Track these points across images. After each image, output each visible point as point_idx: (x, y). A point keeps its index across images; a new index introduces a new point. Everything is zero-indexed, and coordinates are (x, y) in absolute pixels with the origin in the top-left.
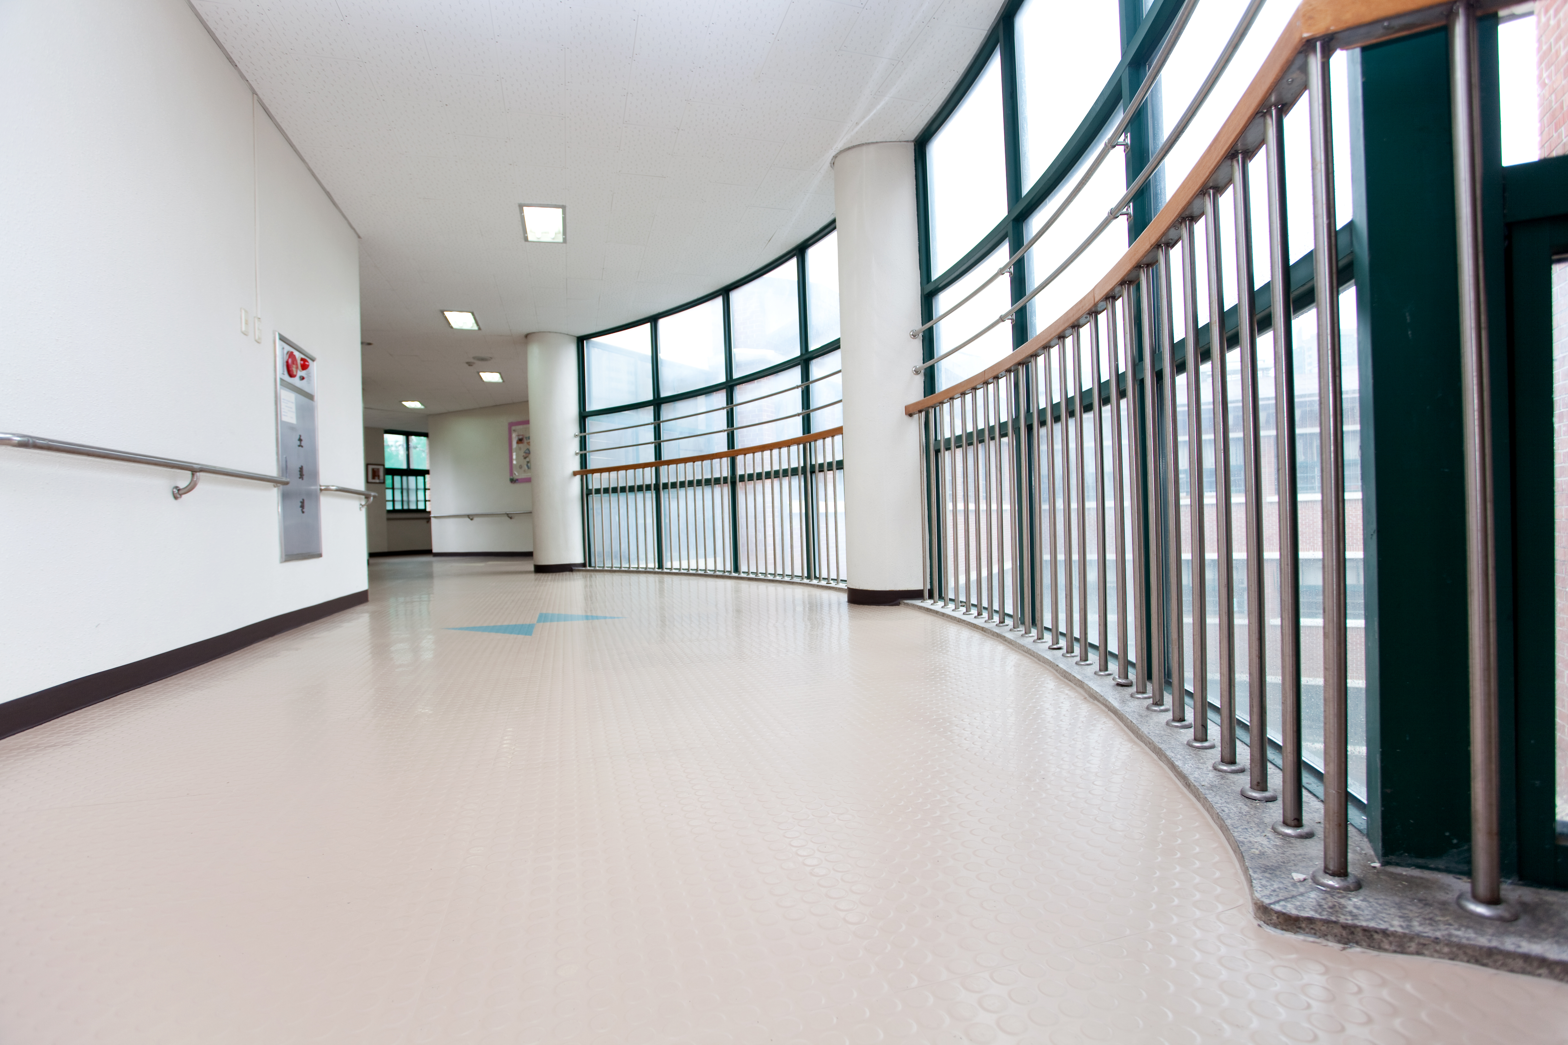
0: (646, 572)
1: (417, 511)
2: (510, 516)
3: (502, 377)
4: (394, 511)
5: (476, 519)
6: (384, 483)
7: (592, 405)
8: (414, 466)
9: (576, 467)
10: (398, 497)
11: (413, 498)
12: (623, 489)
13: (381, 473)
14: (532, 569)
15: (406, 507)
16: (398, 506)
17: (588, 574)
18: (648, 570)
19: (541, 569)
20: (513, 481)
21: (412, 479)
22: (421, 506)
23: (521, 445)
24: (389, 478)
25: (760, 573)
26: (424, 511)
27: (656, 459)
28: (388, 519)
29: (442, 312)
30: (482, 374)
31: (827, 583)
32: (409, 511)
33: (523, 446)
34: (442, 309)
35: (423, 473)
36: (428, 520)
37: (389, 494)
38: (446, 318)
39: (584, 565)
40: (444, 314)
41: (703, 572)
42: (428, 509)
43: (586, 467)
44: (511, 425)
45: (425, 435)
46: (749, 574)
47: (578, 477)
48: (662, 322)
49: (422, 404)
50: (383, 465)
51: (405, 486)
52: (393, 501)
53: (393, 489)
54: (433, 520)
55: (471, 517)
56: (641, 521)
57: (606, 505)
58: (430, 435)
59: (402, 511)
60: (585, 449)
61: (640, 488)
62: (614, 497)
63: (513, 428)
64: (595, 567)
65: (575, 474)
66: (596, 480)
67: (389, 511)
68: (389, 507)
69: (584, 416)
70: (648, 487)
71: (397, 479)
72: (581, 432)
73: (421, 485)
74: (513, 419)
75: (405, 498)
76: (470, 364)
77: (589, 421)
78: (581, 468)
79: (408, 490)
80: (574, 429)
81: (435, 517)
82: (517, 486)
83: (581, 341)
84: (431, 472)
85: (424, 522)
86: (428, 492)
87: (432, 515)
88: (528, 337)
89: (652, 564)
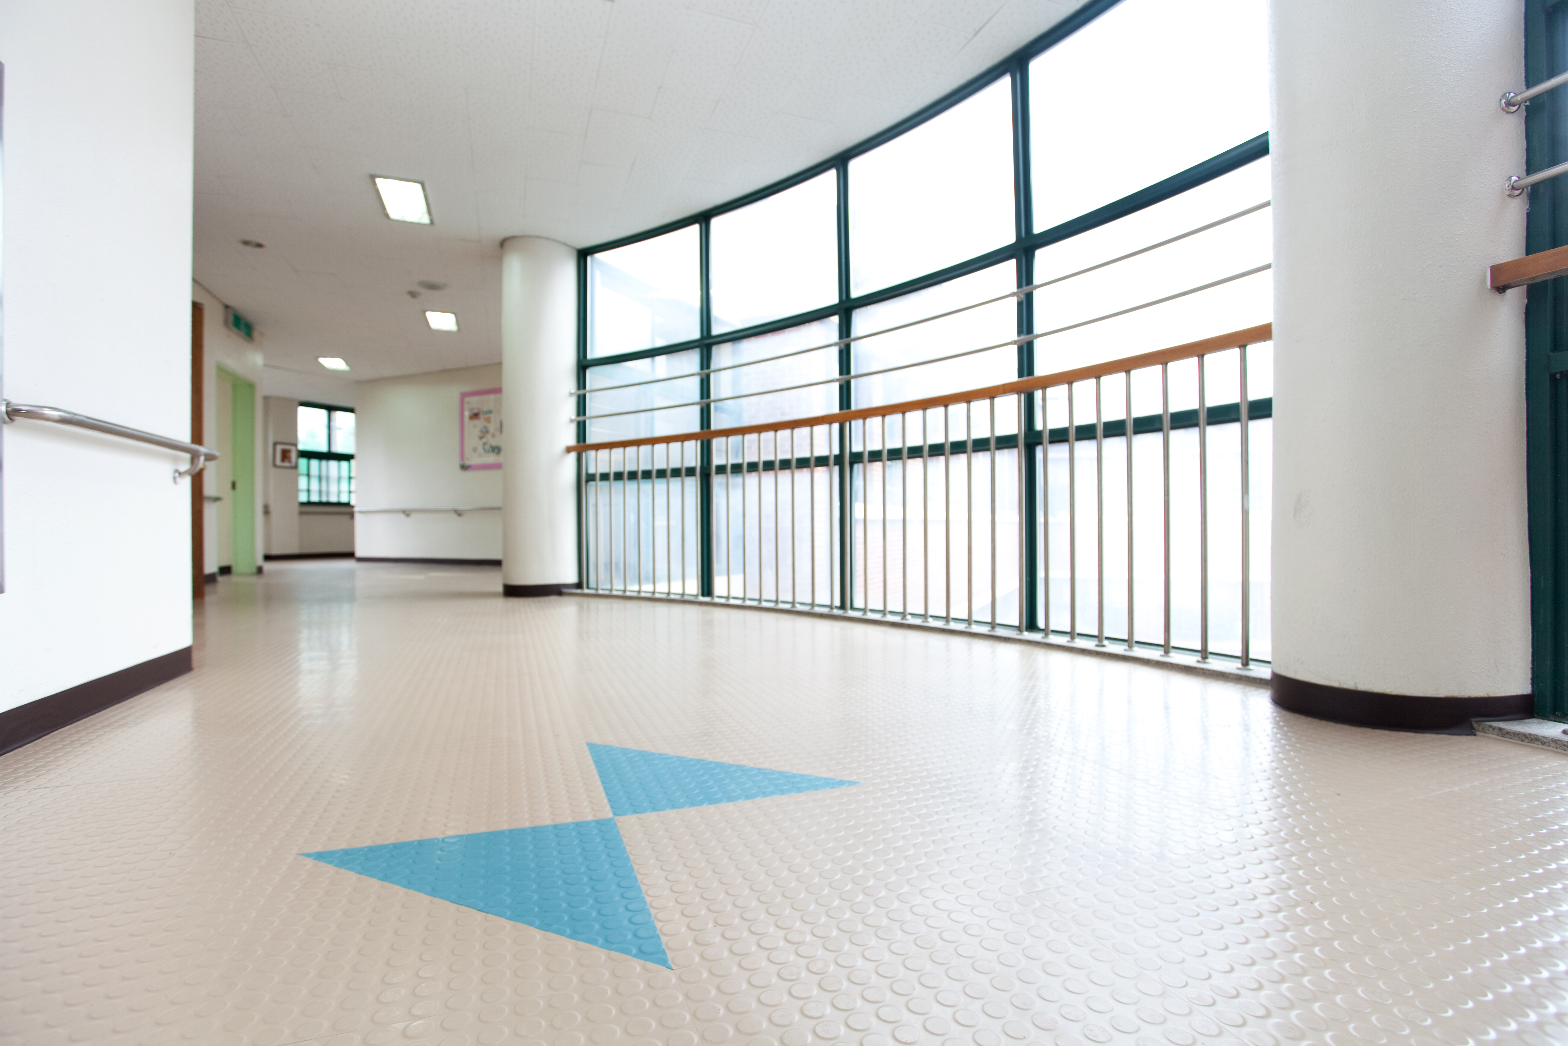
0: (683, 601)
1: (339, 504)
2: (459, 513)
3: (458, 323)
4: (309, 503)
5: (414, 516)
6: (296, 467)
7: (593, 353)
8: (338, 448)
9: (571, 439)
10: (314, 485)
11: (333, 488)
12: (647, 475)
13: (294, 455)
14: (500, 589)
15: (324, 499)
16: (315, 498)
17: (585, 600)
18: (686, 598)
19: (513, 591)
20: (464, 467)
21: (333, 464)
22: (344, 499)
23: (476, 422)
24: (303, 462)
25: (910, 614)
26: (348, 505)
27: (702, 427)
28: (301, 513)
29: (373, 178)
30: (429, 314)
31: (1097, 646)
32: (328, 504)
33: (479, 423)
34: (373, 172)
35: (348, 458)
36: (352, 515)
37: (302, 483)
38: (377, 192)
39: (579, 585)
40: (375, 184)
41: (788, 606)
42: (353, 503)
43: (585, 440)
44: (464, 395)
45: (351, 410)
46: (885, 615)
47: (573, 456)
48: (716, 223)
49: (348, 363)
50: (296, 445)
51: (324, 473)
52: (309, 491)
53: (308, 475)
54: (358, 518)
55: (407, 513)
56: (675, 522)
57: (617, 499)
58: (357, 410)
59: (320, 504)
60: (584, 414)
61: (676, 473)
62: (631, 486)
63: (467, 399)
64: (597, 589)
65: (569, 450)
66: (599, 462)
67: (302, 504)
68: (303, 498)
69: (583, 365)
70: (690, 472)
71: (314, 463)
72: (579, 388)
73: (345, 473)
74: (466, 389)
75: (324, 488)
76: (413, 294)
77: (589, 373)
78: (578, 441)
79: (328, 478)
80: (570, 384)
81: (361, 512)
82: (469, 474)
83: (583, 255)
84: (357, 457)
85: (347, 518)
86: (353, 481)
87: (356, 509)
88: (504, 243)
89: (693, 587)
